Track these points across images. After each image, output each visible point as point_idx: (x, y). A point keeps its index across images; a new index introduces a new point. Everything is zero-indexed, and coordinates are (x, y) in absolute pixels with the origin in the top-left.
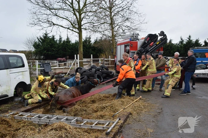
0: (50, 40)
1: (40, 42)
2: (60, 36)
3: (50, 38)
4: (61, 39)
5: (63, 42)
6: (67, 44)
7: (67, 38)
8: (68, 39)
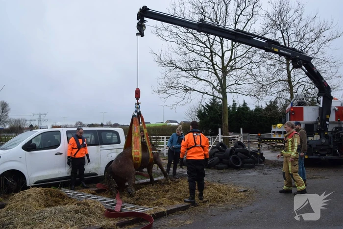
0: (220, 107)
1: (207, 110)
2: (234, 101)
3: (220, 103)
4: (234, 104)
5: (238, 109)
6: (242, 113)
7: (243, 103)
8: (245, 104)
